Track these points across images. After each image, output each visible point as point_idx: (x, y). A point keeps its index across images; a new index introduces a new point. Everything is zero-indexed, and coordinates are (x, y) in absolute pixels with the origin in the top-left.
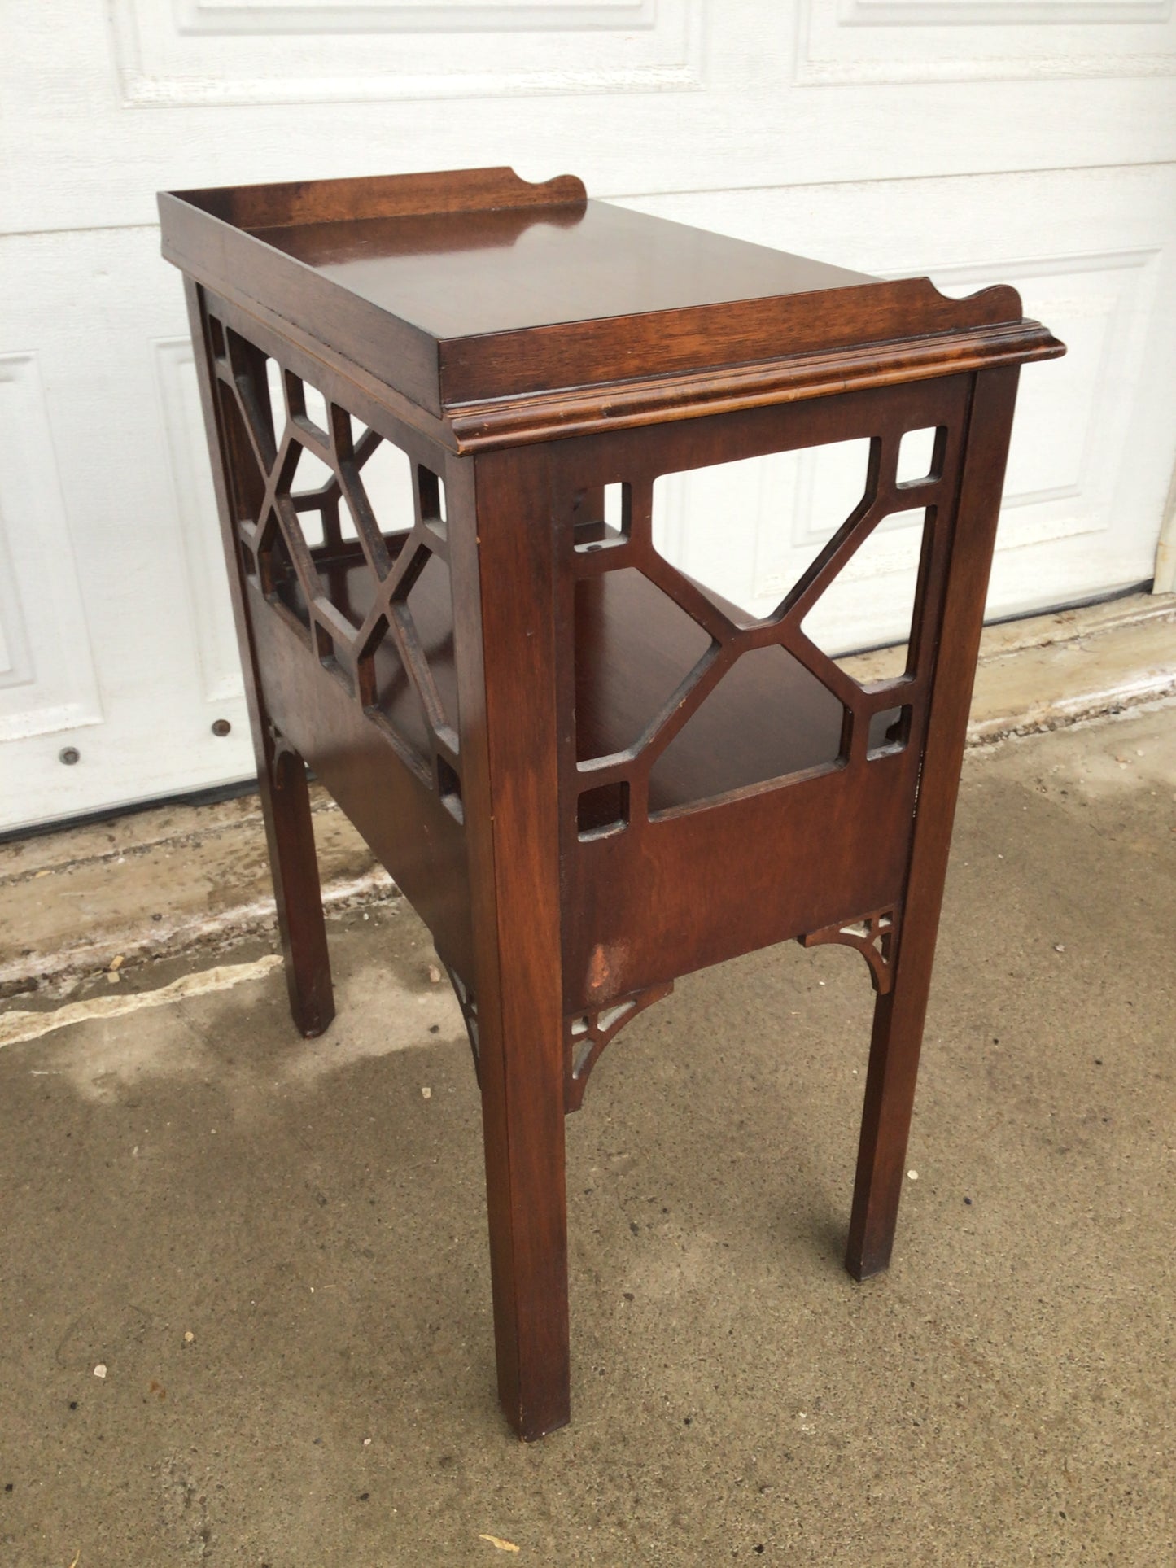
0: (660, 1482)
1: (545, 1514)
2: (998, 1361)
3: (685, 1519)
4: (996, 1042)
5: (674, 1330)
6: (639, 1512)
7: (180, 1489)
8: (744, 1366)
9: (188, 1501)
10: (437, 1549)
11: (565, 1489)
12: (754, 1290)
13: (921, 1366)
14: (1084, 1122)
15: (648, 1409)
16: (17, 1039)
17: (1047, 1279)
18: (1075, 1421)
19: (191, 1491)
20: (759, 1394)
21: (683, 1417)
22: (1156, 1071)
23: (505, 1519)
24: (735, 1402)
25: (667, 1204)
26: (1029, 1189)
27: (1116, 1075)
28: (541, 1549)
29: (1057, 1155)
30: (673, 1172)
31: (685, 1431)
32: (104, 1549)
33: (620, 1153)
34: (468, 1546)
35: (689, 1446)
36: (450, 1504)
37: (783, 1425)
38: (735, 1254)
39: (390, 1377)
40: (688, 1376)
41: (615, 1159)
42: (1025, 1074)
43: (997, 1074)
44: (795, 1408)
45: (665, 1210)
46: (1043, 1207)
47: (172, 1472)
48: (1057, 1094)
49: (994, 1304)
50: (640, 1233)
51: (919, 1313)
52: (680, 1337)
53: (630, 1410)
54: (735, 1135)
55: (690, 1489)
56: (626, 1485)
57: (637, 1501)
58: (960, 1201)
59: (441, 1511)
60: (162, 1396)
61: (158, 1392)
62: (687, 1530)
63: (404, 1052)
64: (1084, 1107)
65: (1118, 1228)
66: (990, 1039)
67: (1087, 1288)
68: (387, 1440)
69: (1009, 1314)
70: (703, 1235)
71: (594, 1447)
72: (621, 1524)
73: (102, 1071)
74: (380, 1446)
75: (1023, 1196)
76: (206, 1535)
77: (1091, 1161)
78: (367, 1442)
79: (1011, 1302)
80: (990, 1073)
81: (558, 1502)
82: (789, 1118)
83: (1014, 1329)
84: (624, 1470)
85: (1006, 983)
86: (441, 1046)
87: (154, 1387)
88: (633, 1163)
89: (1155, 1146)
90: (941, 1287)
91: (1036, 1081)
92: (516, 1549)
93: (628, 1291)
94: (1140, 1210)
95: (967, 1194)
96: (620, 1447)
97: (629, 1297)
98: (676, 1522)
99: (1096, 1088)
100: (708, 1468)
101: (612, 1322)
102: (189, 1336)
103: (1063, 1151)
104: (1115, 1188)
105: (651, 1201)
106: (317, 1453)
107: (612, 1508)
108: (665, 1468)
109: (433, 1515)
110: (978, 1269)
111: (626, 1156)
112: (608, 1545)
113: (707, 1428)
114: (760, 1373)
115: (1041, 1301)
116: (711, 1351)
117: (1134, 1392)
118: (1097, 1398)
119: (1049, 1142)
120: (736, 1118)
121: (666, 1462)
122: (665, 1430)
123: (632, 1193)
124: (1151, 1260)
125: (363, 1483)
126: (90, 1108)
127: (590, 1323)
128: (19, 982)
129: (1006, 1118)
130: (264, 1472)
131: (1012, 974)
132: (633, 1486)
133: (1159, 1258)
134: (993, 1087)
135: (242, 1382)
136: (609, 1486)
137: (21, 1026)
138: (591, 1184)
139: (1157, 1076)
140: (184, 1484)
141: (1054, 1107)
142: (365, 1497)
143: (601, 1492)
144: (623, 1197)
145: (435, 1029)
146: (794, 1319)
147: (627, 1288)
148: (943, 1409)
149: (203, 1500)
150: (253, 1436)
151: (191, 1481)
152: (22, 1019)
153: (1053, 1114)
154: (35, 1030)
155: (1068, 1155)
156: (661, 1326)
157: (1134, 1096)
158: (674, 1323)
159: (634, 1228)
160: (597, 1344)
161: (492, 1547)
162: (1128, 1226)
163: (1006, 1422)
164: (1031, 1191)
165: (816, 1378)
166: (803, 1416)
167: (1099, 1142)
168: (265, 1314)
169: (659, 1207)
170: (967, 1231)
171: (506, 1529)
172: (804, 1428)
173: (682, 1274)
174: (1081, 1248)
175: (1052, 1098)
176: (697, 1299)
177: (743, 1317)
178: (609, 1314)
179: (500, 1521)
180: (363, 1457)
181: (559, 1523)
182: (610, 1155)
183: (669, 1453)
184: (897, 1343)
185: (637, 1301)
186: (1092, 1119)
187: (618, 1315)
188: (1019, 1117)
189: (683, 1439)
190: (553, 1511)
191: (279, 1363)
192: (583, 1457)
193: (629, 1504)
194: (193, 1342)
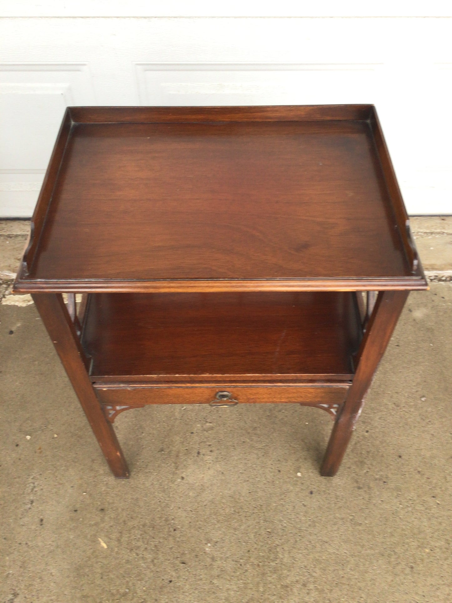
0: (156, 546)
1: (119, 540)
2: (281, 556)
3: (156, 561)
4: (367, 432)
5: (189, 496)
6: (144, 553)
7: (32, 485)
8: (202, 519)
9: (32, 490)
10: (86, 537)
11: (128, 535)
12: (221, 494)
13: (256, 546)
14: (376, 479)
15: (166, 520)
17: (318, 535)
18: (291, 589)
19: (35, 487)
20: (201, 531)
21: (174, 528)
22: (420, 469)
23: (108, 537)
24: (192, 531)
25: (213, 449)
26: (337, 497)
27: (403, 464)
28: (112, 550)
29: (356, 489)
30: (222, 437)
31: (172, 533)
32: (6, 495)
33: (210, 423)
34: (94, 541)
35: (171, 538)
36: (96, 524)
37: (201, 545)
38: (223, 478)
40: (184, 514)
42: (368, 450)
43: (358, 445)
44: (209, 541)
45: (211, 451)
46: (337, 507)
47: (33, 478)
48: (374, 463)
49: (294, 535)
50: (200, 456)
51: (267, 527)
52: (190, 500)
53: (161, 518)
54: (251, 432)
55: (162, 553)
56: (146, 542)
57: (146, 549)
58: (309, 491)
59: (93, 525)
60: (40, 453)
61: (40, 450)
62: (154, 565)
64: (381, 473)
65: (358, 527)
67: (329, 544)
68: (90, 495)
69: (296, 541)
70: (218, 466)
71: (144, 525)
72: (137, 555)
74: (88, 497)
75: (332, 500)
76: (32, 502)
77: (367, 497)
78: (85, 494)
79: (300, 538)
80: (356, 444)
81: (124, 539)
82: (273, 433)
83: (294, 548)
84: (148, 537)
85: (390, 407)
87: (40, 449)
88: (212, 428)
89: (395, 501)
90: (281, 521)
91: (371, 455)
92: (106, 547)
93: (184, 476)
94: (371, 523)
95: (313, 490)
96: (151, 529)
97: (183, 478)
98: (153, 561)
99: (391, 467)
100: (171, 548)
101: (172, 485)
102: (56, 436)
103: (359, 488)
104: (367, 511)
105: (210, 445)
106: (70, 491)
107: (138, 547)
108: (160, 542)
109: (91, 525)
110: (297, 520)
112: (130, 559)
113: (179, 535)
114: (205, 524)
115: (310, 542)
116: (196, 509)
117: (317, 589)
118: (304, 585)
120: (255, 425)
121: (161, 541)
122: (166, 530)
123: (205, 440)
124: (360, 545)
125: (78, 506)
127: (166, 482)
130: (54, 490)
131: (395, 404)
132: (147, 544)
133: (363, 545)
135: (62, 458)
136: (141, 540)
138: (195, 430)
139: (419, 472)
140: (34, 483)
141: (370, 469)
142: (76, 511)
143: (138, 541)
144: (202, 440)
146: (227, 510)
147: (183, 475)
148: (253, 565)
149: (36, 491)
150: (57, 477)
151: (36, 484)
153: (367, 471)
155: (360, 490)
156: (186, 493)
157: (403, 477)
158: (191, 494)
159: (199, 453)
160: (164, 491)
161: (100, 543)
162: (360, 528)
163: (269, 579)
164: (337, 498)
165: (221, 534)
166: (209, 545)
167: (375, 490)
168: (79, 437)
169: (210, 449)
170: (303, 504)
171: (106, 539)
172: (207, 549)
173: (203, 477)
174: (338, 529)
175: (372, 465)
176: (203, 488)
177: (212, 502)
178: (173, 482)
179: (106, 536)
180: (81, 498)
181: (121, 545)
182: (207, 422)
183: (164, 538)
184: (253, 535)
185: (184, 481)
186: (380, 480)
187: (176, 483)
188: (354, 467)
189: (170, 535)
190: (122, 540)
191: (74, 455)
192: (139, 527)
193: (143, 549)
194: (56, 438)
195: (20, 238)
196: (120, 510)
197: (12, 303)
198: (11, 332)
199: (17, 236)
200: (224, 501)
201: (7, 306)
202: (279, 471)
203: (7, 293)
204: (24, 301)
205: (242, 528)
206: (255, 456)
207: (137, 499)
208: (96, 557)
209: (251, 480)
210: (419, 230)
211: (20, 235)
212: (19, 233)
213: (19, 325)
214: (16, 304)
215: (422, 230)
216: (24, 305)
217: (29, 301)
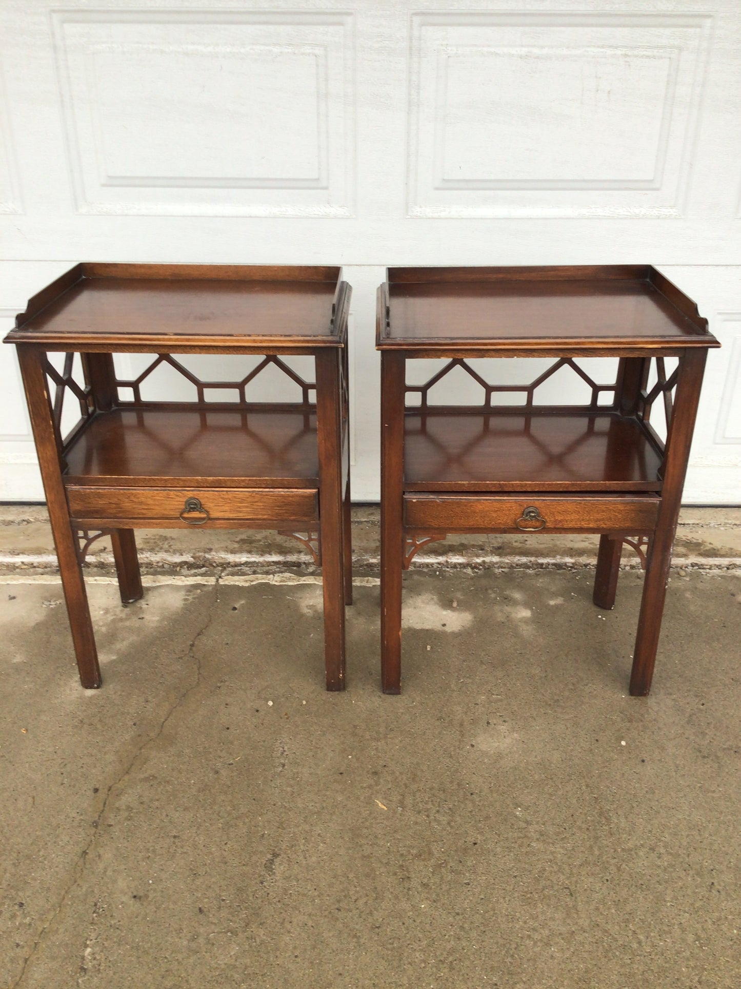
0: (450, 809)
1: (402, 803)
2: (616, 821)
3: (453, 824)
4: (703, 704)
5: (484, 763)
6: (437, 815)
7: (281, 749)
8: (506, 785)
9: (282, 753)
10: (358, 798)
11: (413, 798)
12: (525, 761)
13: (581, 811)
14: (724, 749)
15: (459, 784)
16: (286, 583)
17: (660, 801)
18: (636, 853)
19: (284, 751)
20: (506, 796)
21: (471, 792)
23: (386, 798)
24: (495, 795)
25: (507, 719)
28: (395, 812)
29: (700, 758)
30: (516, 709)
31: (470, 797)
32: (250, 757)
33: (497, 695)
34: (369, 802)
35: (468, 802)
36: (370, 787)
37: (509, 809)
38: (525, 746)
39: (368, 740)
40: (481, 780)
41: (494, 696)
42: (708, 721)
43: (694, 717)
44: (517, 805)
45: (505, 721)
46: (679, 775)
47: (281, 743)
48: (718, 734)
49: (629, 801)
50: (490, 726)
51: (592, 793)
52: (485, 766)
53: (451, 782)
54: (552, 704)
55: (460, 815)
56: (437, 805)
57: (438, 811)
58: (640, 760)
59: (365, 788)
60: (287, 718)
61: (286, 716)
62: (452, 827)
63: (427, 630)
64: (728, 743)
65: (710, 794)
66: (701, 703)
67: (677, 810)
68: (358, 759)
69: (633, 807)
70: (515, 735)
71: (431, 789)
72: (428, 816)
73: (311, 604)
74: (354, 760)
75: (672, 768)
76: (284, 765)
77: (716, 765)
78: (350, 757)
79: (637, 803)
80: (690, 716)
81: (409, 801)
82: (581, 705)
83: (631, 813)
84: (439, 800)
85: (727, 682)
86: (444, 633)
87: (286, 714)
88: (501, 700)
90: (608, 787)
91: (712, 726)
92: (386, 809)
94: (726, 791)
95: (645, 758)
96: (441, 792)
97: (472, 746)
98: (449, 823)
100: (471, 812)
101: (461, 752)
102: (304, 702)
103: (704, 757)
104: (720, 779)
105: (500, 716)
106: (331, 754)
107: (427, 810)
108: (454, 805)
109: (362, 787)
110: (630, 787)
111: (499, 697)
112: (419, 820)
113: (479, 799)
114: (511, 789)
115: (651, 808)
116: (495, 775)
117: (671, 854)
118: (652, 849)
119: (700, 752)
120: (556, 698)
121: (456, 804)
122: (461, 793)
123: (494, 711)
124: (717, 811)
125: (343, 769)
126: (302, 616)
127: (452, 749)
128: (294, 563)
129: (686, 735)
130: (311, 754)
131: (733, 679)
132: (439, 806)
134: (688, 722)
135: (316, 723)
136: (430, 803)
137: (289, 579)
138: (479, 702)
140: (283, 748)
141: (713, 739)
142: (341, 773)
143: (426, 804)
144: (490, 711)
145: (444, 625)
146: (537, 777)
147: (474, 742)
148: (580, 828)
149: (287, 755)
150: (312, 741)
151: (286, 748)
152: (291, 577)
153: (710, 742)
154: (293, 582)
155: (706, 759)
156: (480, 760)
158: (486, 761)
159: (488, 723)
160: (451, 757)
161: (378, 805)
162: (715, 795)
163: (605, 842)
164: (677, 767)
165: (533, 799)
166: (520, 809)
167: (726, 759)
168: (333, 705)
169: (503, 719)
170: (635, 772)
171: (385, 801)
172: (518, 813)
173: (499, 745)
174: (685, 795)
175: (715, 735)
176: (500, 756)
177: (515, 768)
178: (460, 748)
179: (384, 798)
180: (346, 761)
182: (493, 694)
183: (459, 801)
184: (575, 800)
185: (475, 748)
186: (730, 749)
187: (464, 750)
188: (692, 737)
189: (467, 799)
190: (405, 803)
191: (331, 721)
192: (425, 790)
193: (434, 811)
194: (306, 705)
196: (398, 773)
197: (232, 583)
198: (235, 609)
200: (530, 768)
201: (225, 585)
202: (597, 740)
203: (223, 574)
204: (246, 581)
205: (560, 793)
206: (563, 727)
207: (418, 764)
208: (375, 818)
209: (561, 749)
210: (726, 521)
213: (243, 602)
214: (237, 583)
215: (730, 522)
216: (247, 584)
217: (252, 581)
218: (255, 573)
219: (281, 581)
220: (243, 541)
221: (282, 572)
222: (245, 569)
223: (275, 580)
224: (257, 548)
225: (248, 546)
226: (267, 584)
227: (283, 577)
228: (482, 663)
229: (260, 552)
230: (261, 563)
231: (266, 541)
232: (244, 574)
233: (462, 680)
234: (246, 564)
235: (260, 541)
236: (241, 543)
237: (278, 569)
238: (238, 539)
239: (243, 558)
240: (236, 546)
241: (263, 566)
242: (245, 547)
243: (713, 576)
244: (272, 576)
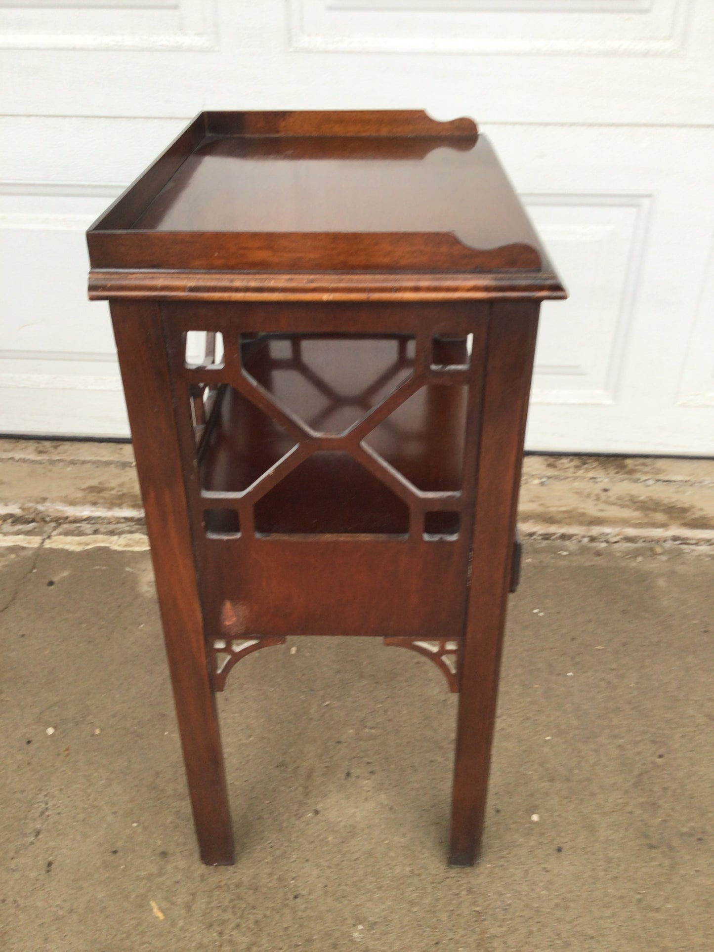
0: (257, 922)
1: (188, 907)
4: (661, 756)
5: (327, 842)
6: (234, 932)
7: (43, 806)
8: (350, 883)
9: (42, 813)
10: (127, 897)
11: (207, 900)
12: (387, 842)
13: (451, 935)
14: (683, 834)
15: (280, 879)
17: (575, 923)
19: (47, 809)
20: (346, 902)
21: (295, 894)
23: (168, 899)
24: (329, 900)
25: (376, 769)
26: (609, 860)
28: (173, 924)
29: (645, 848)
30: (393, 752)
31: (291, 903)
33: (372, 728)
34: (142, 904)
35: (286, 911)
36: (150, 877)
37: (345, 927)
38: (392, 816)
40: (315, 872)
41: (367, 730)
42: (665, 785)
43: (645, 778)
44: (359, 920)
45: (372, 772)
46: (609, 877)
47: (46, 796)
48: (678, 807)
49: (526, 921)
50: (350, 779)
51: (474, 903)
52: (327, 848)
53: (271, 874)
55: (269, 934)
56: (238, 915)
57: (238, 926)
58: (555, 847)
59: (143, 878)
60: (67, 755)
61: (66, 752)
64: (690, 824)
65: (650, 915)
66: (659, 753)
68: (145, 828)
69: (531, 932)
70: (383, 796)
71: (238, 886)
72: (221, 934)
74: (140, 830)
75: (599, 863)
76: (38, 833)
77: (667, 862)
78: (135, 825)
79: (539, 926)
80: (640, 775)
81: (200, 905)
84: (244, 906)
85: (700, 721)
87: (67, 750)
88: (374, 737)
90: (500, 894)
91: (670, 793)
92: (162, 918)
93: (319, 809)
94: (678, 909)
95: (563, 845)
96: (251, 892)
97: (317, 812)
100: (286, 929)
101: (297, 822)
102: (98, 732)
103: (652, 847)
104: (670, 888)
105: (368, 763)
106: (110, 818)
107: (223, 923)
108: (265, 916)
109: (139, 878)
110: (533, 895)
111: (373, 731)
112: (206, 941)
113: (304, 906)
114: (355, 890)
115: (559, 934)
116: (338, 865)
119: (646, 837)
121: (268, 913)
122: (280, 895)
123: (361, 754)
125: (119, 844)
126: (138, 596)
127: (286, 816)
129: (629, 808)
130: (81, 816)
132: (241, 917)
134: (636, 785)
135: (104, 766)
136: (230, 910)
138: (343, 738)
140: (47, 804)
141: (668, 815)
142: (115, 852)
143: (225, 911)
144: (355, 754)
146: (398, 870)
147: (319, 807)
149: (48, 816)
150: (89, 795)
151: (50, 804)
152: (141, 539)
153: (664, 820)
155: (654, 851)
156: (322, 837)
158: (330, 839)
159: (348, 774)
160: (281, 830)
161: (151, 910)
162: (660, 916)
164: (608, 862)
165: (384, 910)
166: (360, 927)
167: (683, 851)
168: (138, 736)
169: (370, 769)
170: (545, 868)
171: (165, 904)
172: (356, 935)
173: (355, 813)
174: (614, 914)
175: (672, 809)
176: (353, 831)
177: (370, 854)
178: (299, 816)
179: (166, 899)
180: (128, 831)
181: (192, 916)
182: (366, 727)
183: (273, 909)
184: (446, 914)
185: (319, 817)
186: (691, 835)
187: (303, 819)
188: (638, 811)
189: (286, 905)
190: (193, 908)
191: (126, 764)
192: (229, 888)
193: (232, 925)
194: (98, 735)
195: (89, 465)
197: (60, 546)
198: (51, 583)
199: (84, 462)
200: (392, 854)
201: (51, 549)
203: (55, 533)
204: (80, 544)
205: (427, 901)
208: (143, 933)
211: (89, 462)
212: (89, 458)
213: (65, 574)
214: (67, 547)
216: (78, 549)
217: (88, 544)
218: (96, 532)
219: (126, 546)
220: (92, 489)
221: (131, 532)
222: (85, 526)
223: (117, 543)
224: (104, 498)
225: (94, 496)
226: (106, 550)
227: (130, 539)
228: (361, 676)
229: (108, 505)
230: (109, 519)
231: (120, 489)
232: (81, 534)
233: (327, 703)
234: (88, 519)
235: (112, 489)
236: (87, 491)
237: (128, 528)
238: (85, 486)
239: (86, 512)
240: (80, 495)
241: (109, 523)
242: (92, 497)
243: (699, 556)
244: (115, 538)
